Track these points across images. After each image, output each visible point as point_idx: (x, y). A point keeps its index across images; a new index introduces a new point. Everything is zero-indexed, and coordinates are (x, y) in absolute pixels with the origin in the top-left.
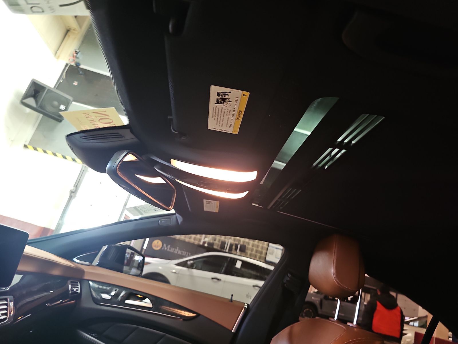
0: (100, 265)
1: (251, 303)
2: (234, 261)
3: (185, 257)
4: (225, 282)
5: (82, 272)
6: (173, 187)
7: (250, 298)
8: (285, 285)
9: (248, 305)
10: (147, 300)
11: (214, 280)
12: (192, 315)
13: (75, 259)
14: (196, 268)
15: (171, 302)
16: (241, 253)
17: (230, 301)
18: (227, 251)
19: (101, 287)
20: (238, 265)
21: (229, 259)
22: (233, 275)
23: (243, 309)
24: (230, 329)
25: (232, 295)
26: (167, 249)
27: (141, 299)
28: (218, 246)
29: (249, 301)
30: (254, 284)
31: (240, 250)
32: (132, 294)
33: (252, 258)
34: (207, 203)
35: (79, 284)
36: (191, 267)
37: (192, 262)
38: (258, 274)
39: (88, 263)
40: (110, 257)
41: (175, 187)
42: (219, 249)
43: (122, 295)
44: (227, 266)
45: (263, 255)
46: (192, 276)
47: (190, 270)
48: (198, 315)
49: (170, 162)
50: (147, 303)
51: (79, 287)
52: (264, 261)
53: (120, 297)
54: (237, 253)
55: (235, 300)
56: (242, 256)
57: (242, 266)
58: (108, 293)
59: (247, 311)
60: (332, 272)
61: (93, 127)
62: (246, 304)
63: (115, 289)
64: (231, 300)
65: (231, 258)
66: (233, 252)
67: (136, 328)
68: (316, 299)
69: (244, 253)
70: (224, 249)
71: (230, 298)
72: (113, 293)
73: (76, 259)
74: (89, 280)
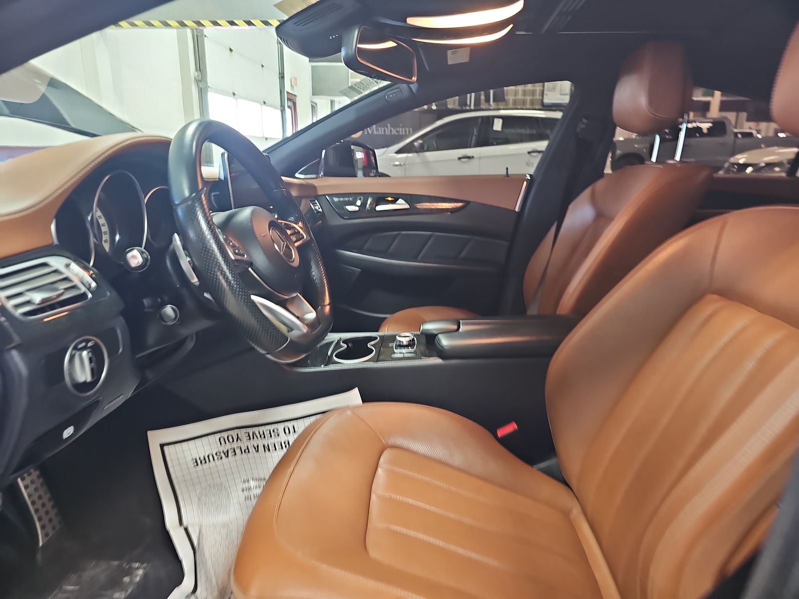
0: (326, 175)
1: (535, 173)
2: (489, 120)
3: (406, 137)
4: (480, 158)
5: (314, 188)
6: (411, 50)
7: (533, 166)
8: (580, 136)
9: (531, 175)
10: (400, 201)
11: (463, 160)
12: (460, 204)
13: (297, 175)
14: (428, 150)
15: (430, 197)
16: (498, 105)
17: (505, 177)
18: (472, 107)
19: (341, 199)
20: (498, 125)
21: (480, 120)
22: (492, 144)
23: (525, 183)
24: (512, 208)
25: (507, 169)
26: (373, 131)
27: (394, 202)
28: (454, 104)
29: (532, 170)
30: (530, 150)
31: (494, 100)
32: (381, 199)
33: (519, 107)
34: (452, 54)
35: (316, 201)
36: (422, 149)
37: (420, 141)
38: (534, 132)
39: (314, 176)
40: (331, 161)
41: (412, 49)
42: (458, 107)
43: (369, 202)
44: (479, 132)
45: (538, 97)
46: (426, 163)
47: (421, 154)
48: (467, 203)
49: (406, 21)
50: (401, 204)
51: (318, 204)
52: (540, 107)
53: (368, 206)
54: (491, 105)
55: (512, 173)
56: (501, 109)
57: (503, 126)
58: (353, 203)
59: (531, 183)
60: (643, 101)
61: (305, 6)
62: (527, 175)
63: (359, 197)
64: (507, 175)
65: (482, 117)
66: (483, 106)
67: (397, 235)
68: (642, 146)
69: (504, 103)
70: (466, 105)
71: (505, 173)
72: (359, 203)
73: (299, 174)
74: (325, 195)
